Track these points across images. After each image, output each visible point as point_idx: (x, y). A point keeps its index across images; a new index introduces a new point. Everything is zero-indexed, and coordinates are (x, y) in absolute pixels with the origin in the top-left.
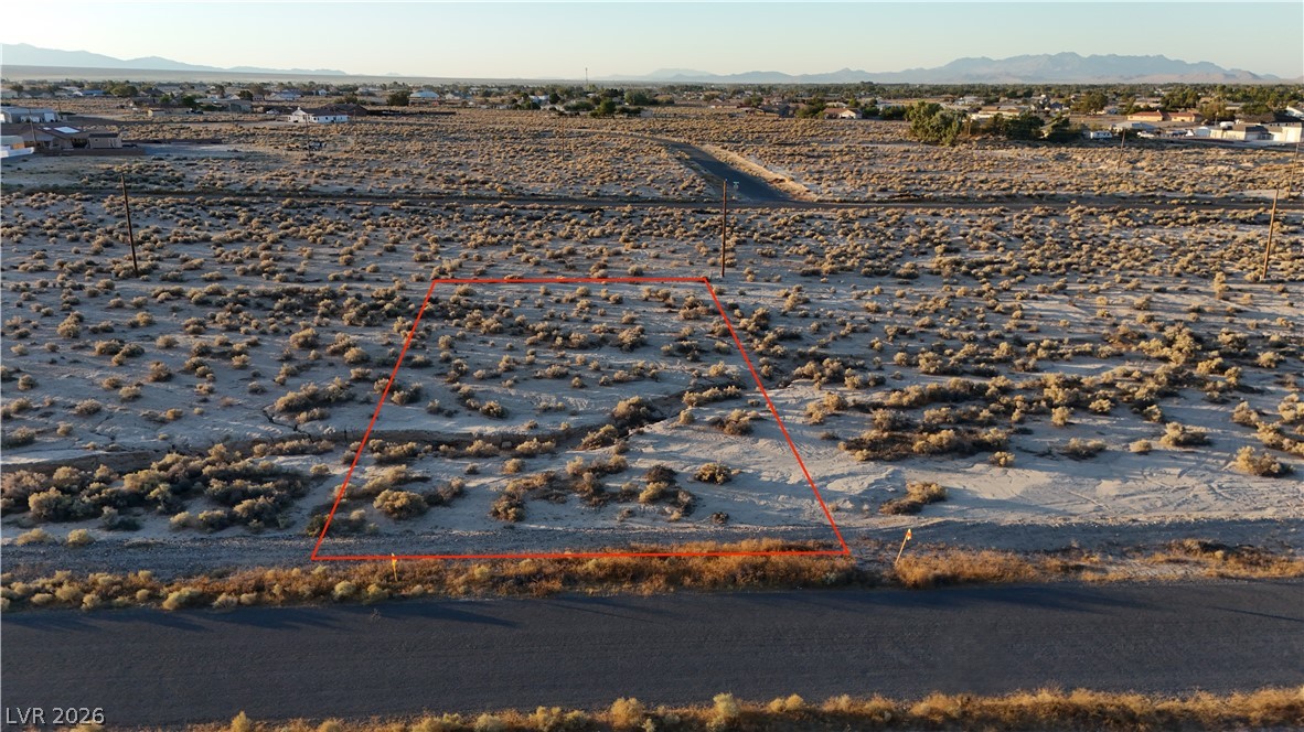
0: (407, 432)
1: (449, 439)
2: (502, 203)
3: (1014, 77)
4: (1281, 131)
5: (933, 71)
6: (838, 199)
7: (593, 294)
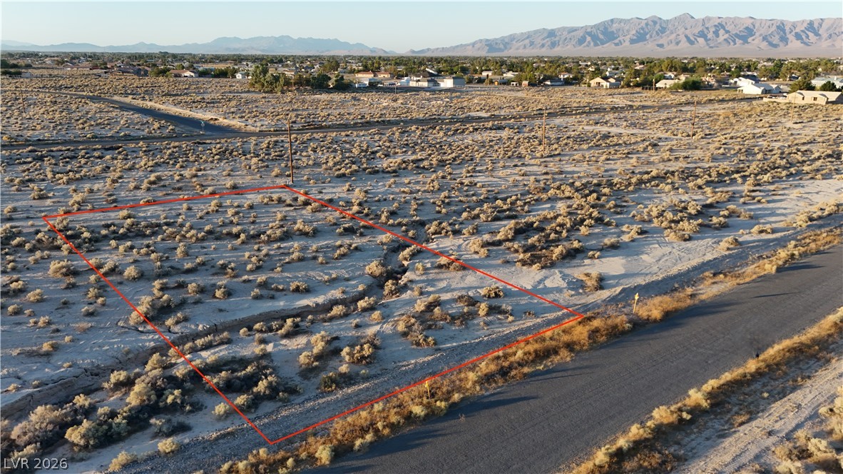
0: (260, 314)
1: (295, 312)
2: (30, 148)
3: (257, 50)
4: (443, 81)
5: (204, 45)
6: (272, 129)
7: (224, 204)
